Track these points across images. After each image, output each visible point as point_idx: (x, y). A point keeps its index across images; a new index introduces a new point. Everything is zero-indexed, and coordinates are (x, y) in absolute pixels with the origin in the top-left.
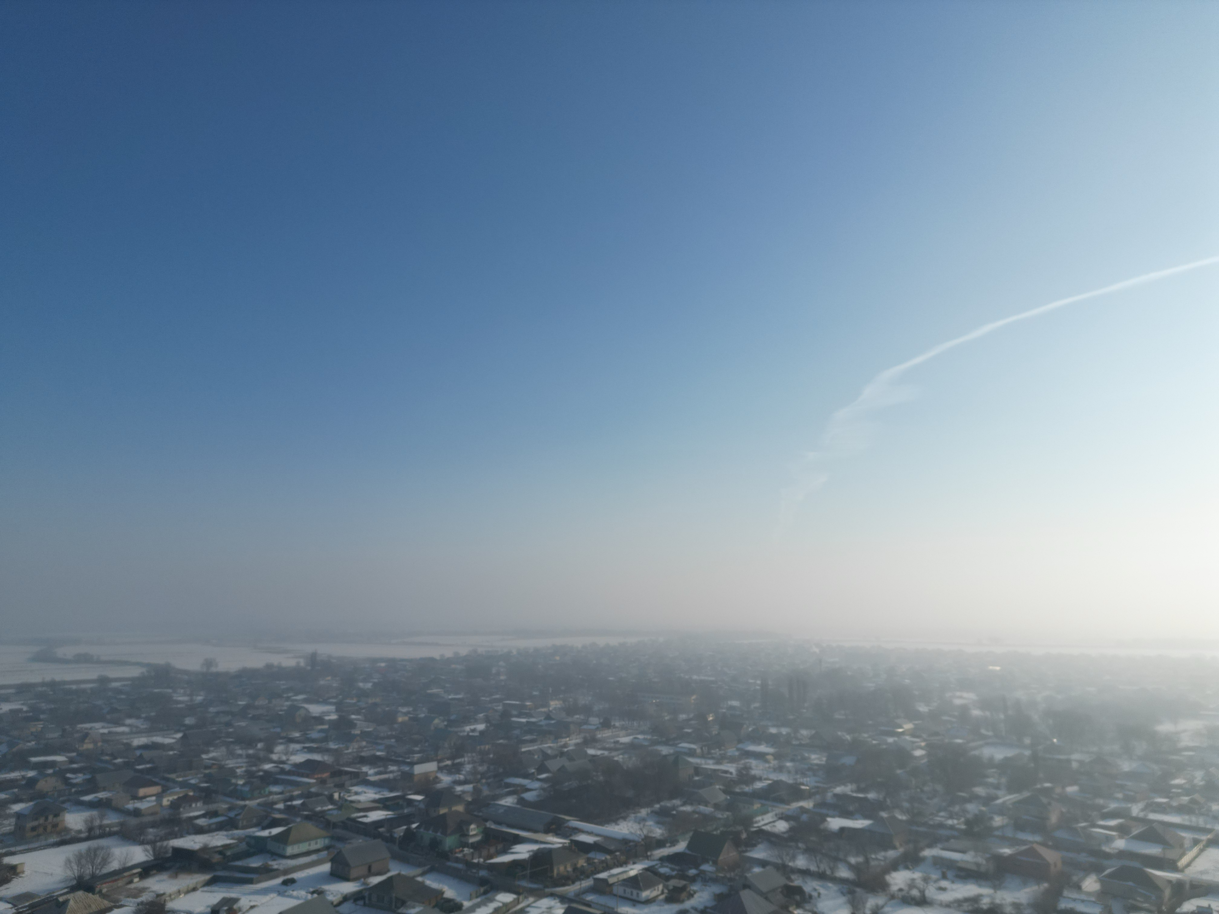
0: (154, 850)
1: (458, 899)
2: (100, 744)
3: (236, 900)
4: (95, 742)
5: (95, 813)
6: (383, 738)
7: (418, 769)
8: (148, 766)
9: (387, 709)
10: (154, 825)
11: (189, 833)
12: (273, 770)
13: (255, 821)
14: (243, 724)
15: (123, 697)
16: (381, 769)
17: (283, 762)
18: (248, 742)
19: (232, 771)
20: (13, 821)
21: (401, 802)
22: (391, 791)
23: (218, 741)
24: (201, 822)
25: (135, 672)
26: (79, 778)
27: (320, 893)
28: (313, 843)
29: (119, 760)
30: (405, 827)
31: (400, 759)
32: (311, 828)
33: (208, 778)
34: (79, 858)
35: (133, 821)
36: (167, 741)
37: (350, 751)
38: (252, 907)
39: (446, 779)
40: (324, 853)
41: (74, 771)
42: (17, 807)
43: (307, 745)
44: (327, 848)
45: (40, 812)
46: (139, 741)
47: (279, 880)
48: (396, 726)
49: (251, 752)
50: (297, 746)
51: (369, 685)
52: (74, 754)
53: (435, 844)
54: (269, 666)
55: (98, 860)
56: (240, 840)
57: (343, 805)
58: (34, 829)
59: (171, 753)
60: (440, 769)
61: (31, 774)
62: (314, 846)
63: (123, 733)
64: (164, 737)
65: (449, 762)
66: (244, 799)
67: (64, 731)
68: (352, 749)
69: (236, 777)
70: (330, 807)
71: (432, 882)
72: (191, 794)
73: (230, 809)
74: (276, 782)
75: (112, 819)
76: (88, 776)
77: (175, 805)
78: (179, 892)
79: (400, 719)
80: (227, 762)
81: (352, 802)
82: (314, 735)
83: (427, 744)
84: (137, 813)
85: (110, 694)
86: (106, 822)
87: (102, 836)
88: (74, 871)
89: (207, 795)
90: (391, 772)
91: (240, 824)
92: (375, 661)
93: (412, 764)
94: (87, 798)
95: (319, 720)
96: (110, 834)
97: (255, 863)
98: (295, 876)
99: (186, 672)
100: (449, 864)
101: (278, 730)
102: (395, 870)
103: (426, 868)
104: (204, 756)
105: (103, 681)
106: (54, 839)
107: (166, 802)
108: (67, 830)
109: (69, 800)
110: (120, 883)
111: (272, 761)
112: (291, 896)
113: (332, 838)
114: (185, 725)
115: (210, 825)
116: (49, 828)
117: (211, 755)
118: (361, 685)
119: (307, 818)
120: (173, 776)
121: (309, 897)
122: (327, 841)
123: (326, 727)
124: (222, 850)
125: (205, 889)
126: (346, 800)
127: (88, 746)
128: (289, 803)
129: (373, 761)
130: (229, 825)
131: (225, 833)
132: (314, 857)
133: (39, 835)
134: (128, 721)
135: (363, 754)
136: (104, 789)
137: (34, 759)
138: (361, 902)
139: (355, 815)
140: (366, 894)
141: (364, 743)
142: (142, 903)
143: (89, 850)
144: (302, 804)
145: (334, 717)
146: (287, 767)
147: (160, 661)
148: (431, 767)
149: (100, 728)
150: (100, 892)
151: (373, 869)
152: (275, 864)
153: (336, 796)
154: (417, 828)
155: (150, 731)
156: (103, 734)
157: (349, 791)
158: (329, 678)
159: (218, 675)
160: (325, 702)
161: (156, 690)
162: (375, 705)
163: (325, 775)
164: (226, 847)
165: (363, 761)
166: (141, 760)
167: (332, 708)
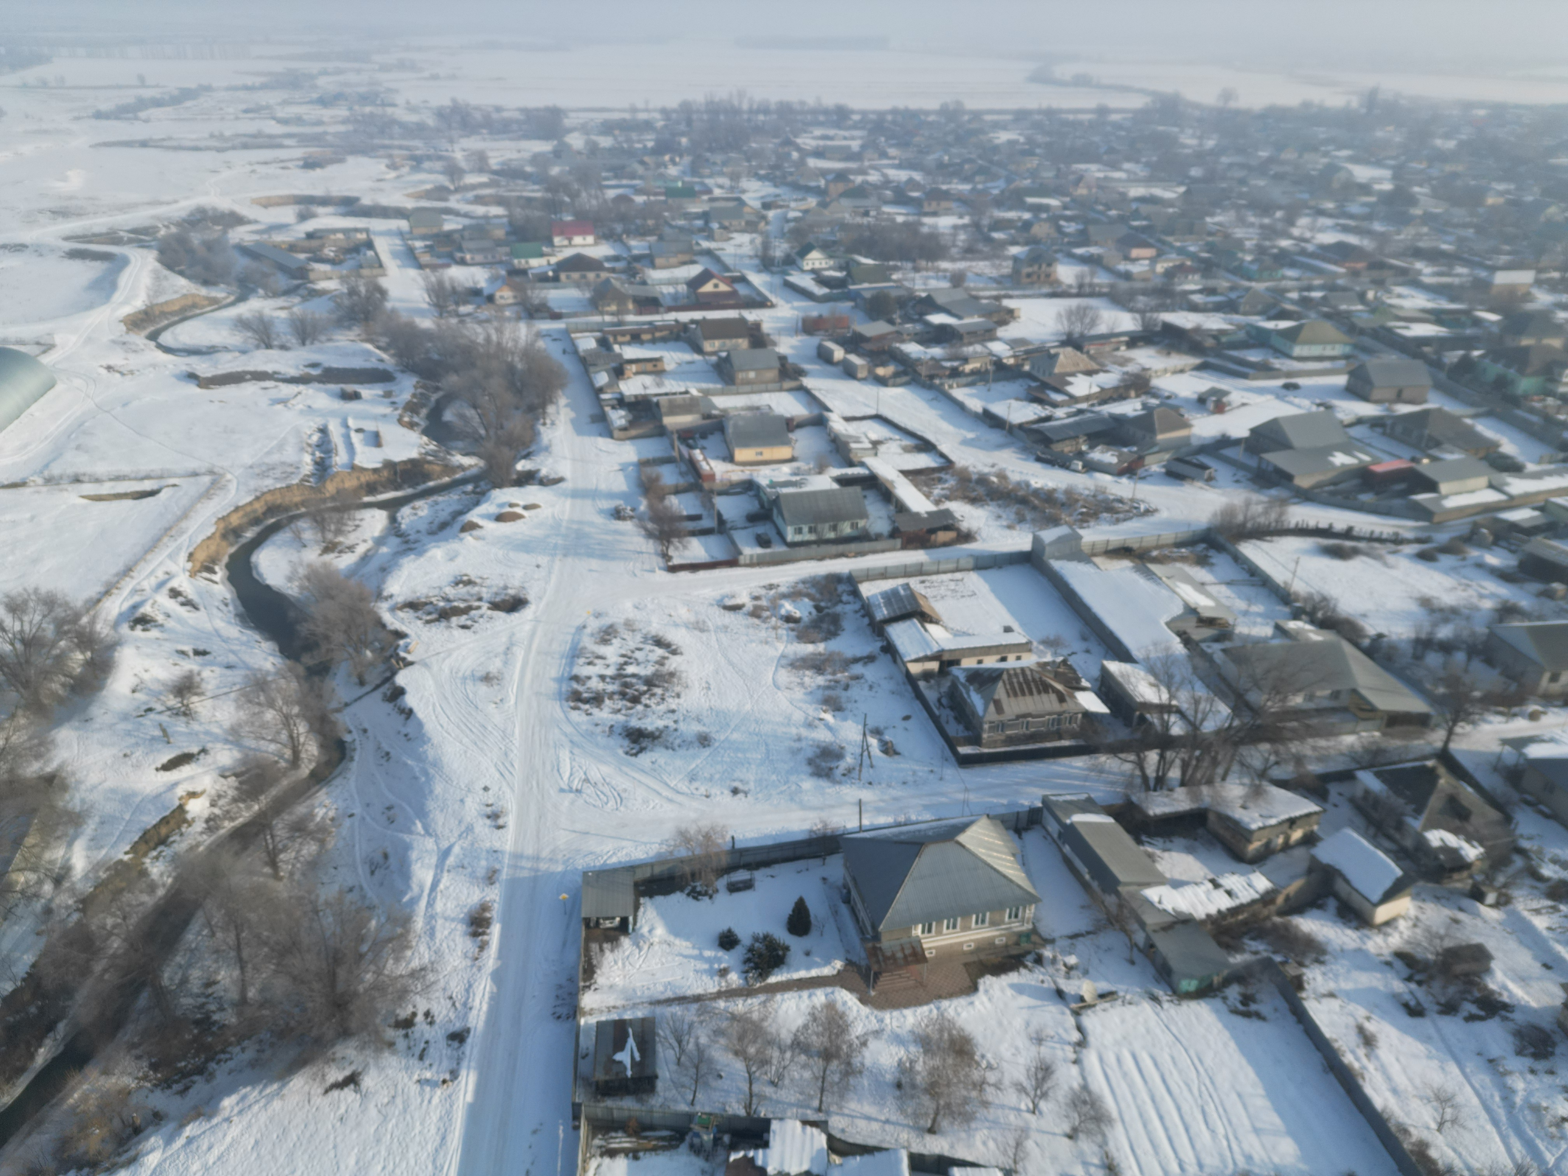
0: (1143, 319)
1: (1521, 459)
2: (1094, 190)
3: (1226, 393)
4: (1089, 187)
5: (1085, 269)
6: (1457, 226)
7: (1502, 278)
8: (1144, 223)
9: (1473, 183)
10: (1145, 292)
11: (1182, 309)
12: (1292, 249)
13: (1260, 307)
14: (1261, 183)
15: (1123, 133)
16: (1444, 269)
17: (1306, 241)
18: (1265, 208)
19: (1239, 244)
20: (1010, 263)
21: (1463, 318)
22: (1452, 300)
23: (1227, 203)
24: (1197, 298)
25: (1137, 102)
26: (1071, 228)
27: (1329, 407)
28: (1329, 347)
29: (1113, 213)
30: (1461, 353)
31: (1477, 259)
32: (1329, 329)
33: (1211, 248)
34: (1070, 314)
35: (1123, 285)
36: (1168, 195)
37: (1402, 237)
38: (1244, 405)
39: (1543, 299)
40: (1341, 363)
41: (1068, 219)
42: (1014, 250)
43: (1342, 221)
44: (1346, 357)
45: (1035, 259)
46: (1136, 191)
47: (1280, 382)
48: (1481, 210)
49: (1266, 221)
50: (1329, 222)
51: (1451, 144)
52: (1067, 199)
53: (1501, 384)
54: (1306, 105)
55: (1087, 320)
56: (1240, 327)
57: (1377, 308)
58: (1029, 275)
59: (1171, 210)
60: (1538, 283)
61: (1027, 216)
62: (1329, 351)
63: (1119, 180)
64: (1164, 189)
65: (1556, 275)
66: (1250, 279)
67: (1059, 170)
68: (1405, 236)
69: (1243, 250)
70: (1360, 307)
71: (1486, 429)
72: (1189, 263)
73: (1232, 289)
74: (1293, 265)
75: (1102, 279)
76: (1080, 227)
77: (1169, 274)
78: (1165, 371)
79: (1490, 201)
80: (1237, 230)
81: (1391, 306)
82: (1354, 208)
83: (1525, 243)
84: (1127, 276)
85: (1109, 128)
86: (1096, 280)
87: (1092, 295)
88: (1063, 327)
89: (1206, 268)
90: (1458, 275)
91: (1242, 309)
92: (1468, 106)
93: (1494, 269)
94: (1079, 251)
95: (1365, 189)
96: (1100, 295)
97: (1253, 356)
98: (1300, 381)
99: (1197, 106)
100: (1519, 412)
101: (1306, 196)
102: (1434, 402)
103: (1481, 410)
104: (1209, 220)
105: (1103, 111)
106: (1046, 290)
107: (1160, 268)
108: (1058, 282)
109: (1060, 251)
110: (1107, 348)
111: (1291, 237)
112: (1291, 403)
113: (1356, 346)
114: (1189, 177)
115: (1206, 304)
116: (1043, 277)
117: (1218, 219)
118: (1439, 142)
119: (1328, 316)
120: (1170, 239)
121: (1314, 409)
122: (1347, 350)
123: (1372, 199)
124: (1217, 335)
125: (1194, 373)
126: (1383, 303)
127: (1082, 191)
128: (1306, 294)
129: (1433, 256)
130: (1228, 307)
131: (1222, 315)
132: (1327, 365)
133: (1032, 283)
134: (1127, 166)
135: (1421, 244)
136: (1096, 244)
137: (1030, 200)
138: (1379, 430)
139: (1392, 324)
140: (1389, 422)
141: (1425, 230)
142: (1127, 373)
143: (1079, 308)
144: (1324, 298)
145: (1387, 186)
146: (1310, 248)
147: (1167, 88)
148: (1524, 277)
149: (1095, 171)
150: (1088, 353)
151: (1406, 395)
152: (1277, 363)
153: (1370, 295)
154: (1482, 357)
155: (1149, 180)
156: (1098, 179)
157: (1389, 292)
158: (1391, 128)
159: (1237, 113)
160: (1379, 163)
161: (1161, 128)
162: (1455, 175)
163: (1360, 265)
164: (1222, 332)
165: (1418, 253)
166: (1136, 215)
167: (1387, 173)
